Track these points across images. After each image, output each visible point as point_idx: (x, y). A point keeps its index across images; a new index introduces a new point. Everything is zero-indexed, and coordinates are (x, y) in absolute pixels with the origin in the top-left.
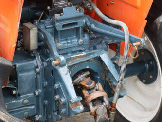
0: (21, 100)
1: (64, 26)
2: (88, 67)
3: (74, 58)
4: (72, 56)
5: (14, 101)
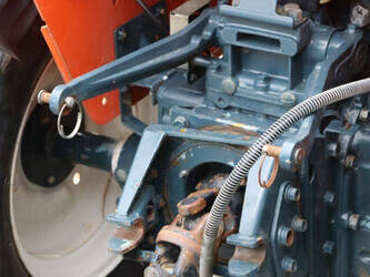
1: (241, 36)
2: (231, 164)
4: (219, 120)
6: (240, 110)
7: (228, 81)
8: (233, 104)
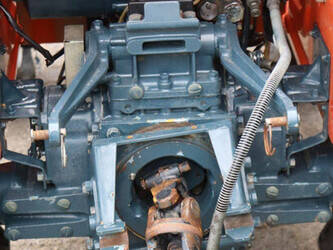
0: (53, 199)
1: (146, 45)
2: (180, 154)
3: (155, 127)
5: (36, 198)
6: (145, 111)
7: (135, 88)
8: (141, 107)
